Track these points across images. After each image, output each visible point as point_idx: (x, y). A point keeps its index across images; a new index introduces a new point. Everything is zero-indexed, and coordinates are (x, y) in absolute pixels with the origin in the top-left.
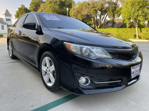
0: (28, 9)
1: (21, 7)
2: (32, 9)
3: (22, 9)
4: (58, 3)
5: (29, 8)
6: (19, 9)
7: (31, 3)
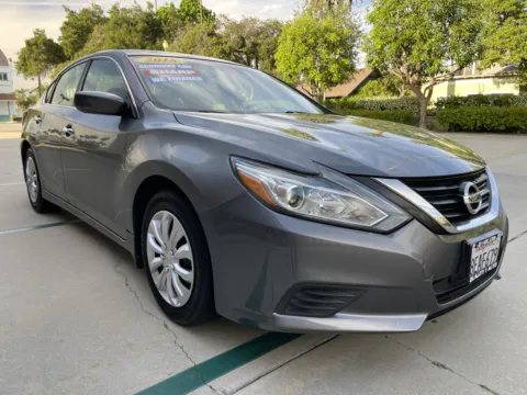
0: (56, 41)
1: (33, 36)
2: (66, 41)
3: (36, 44)
4: (140, 26)
5: (59, 40)
6: (28, 43)
7: (66, 23)
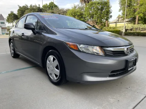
1: (10, 13)
5: (17, 14)
6: (9, 15)
7: (18, 10)
